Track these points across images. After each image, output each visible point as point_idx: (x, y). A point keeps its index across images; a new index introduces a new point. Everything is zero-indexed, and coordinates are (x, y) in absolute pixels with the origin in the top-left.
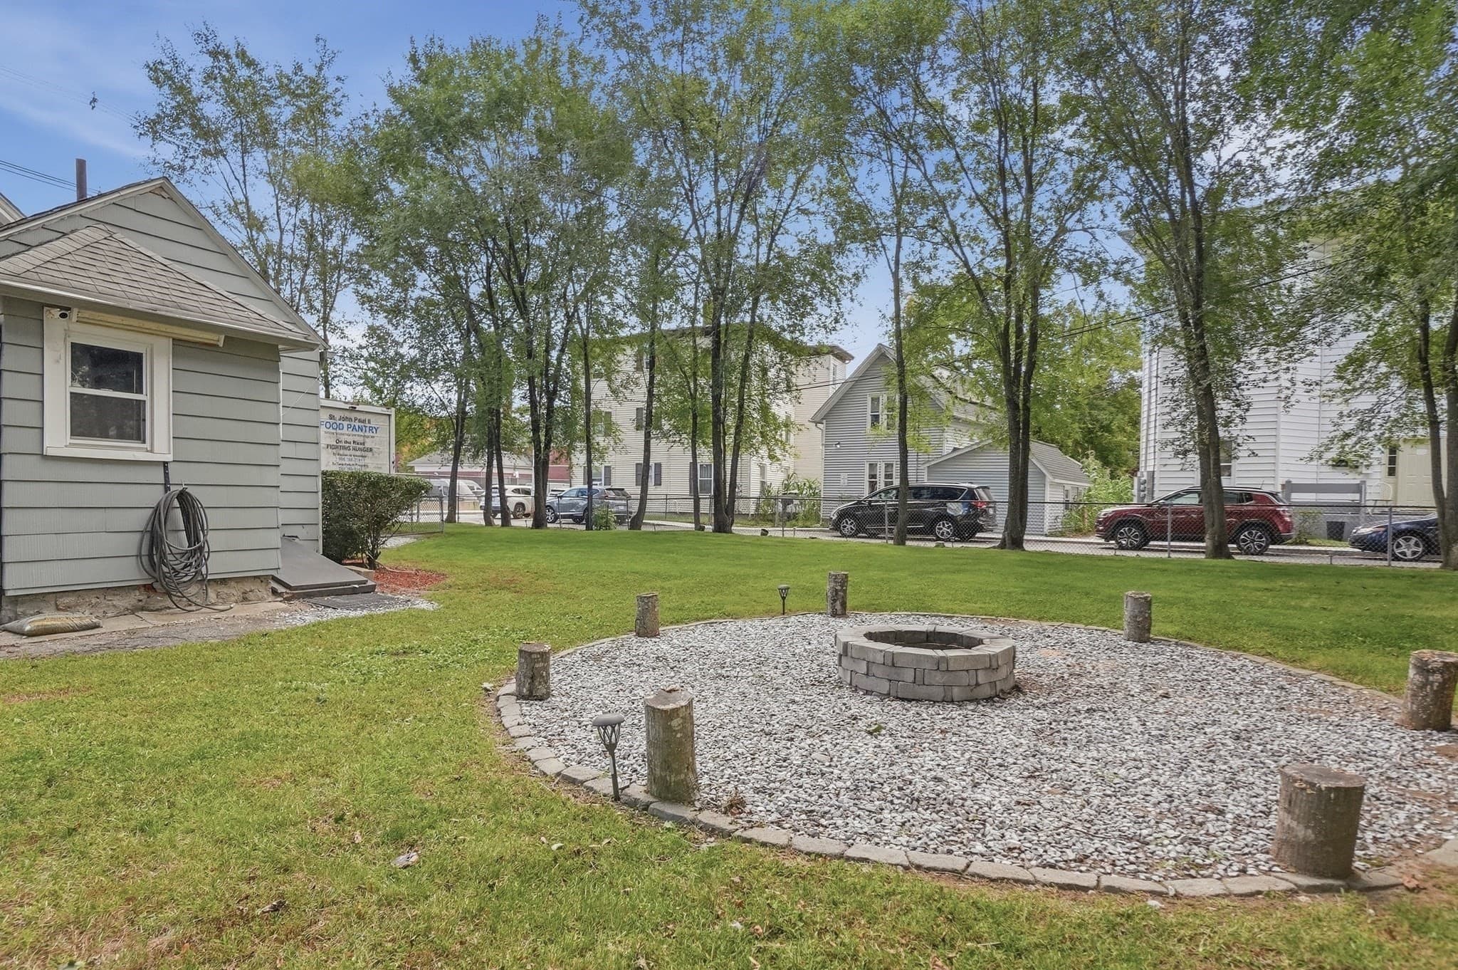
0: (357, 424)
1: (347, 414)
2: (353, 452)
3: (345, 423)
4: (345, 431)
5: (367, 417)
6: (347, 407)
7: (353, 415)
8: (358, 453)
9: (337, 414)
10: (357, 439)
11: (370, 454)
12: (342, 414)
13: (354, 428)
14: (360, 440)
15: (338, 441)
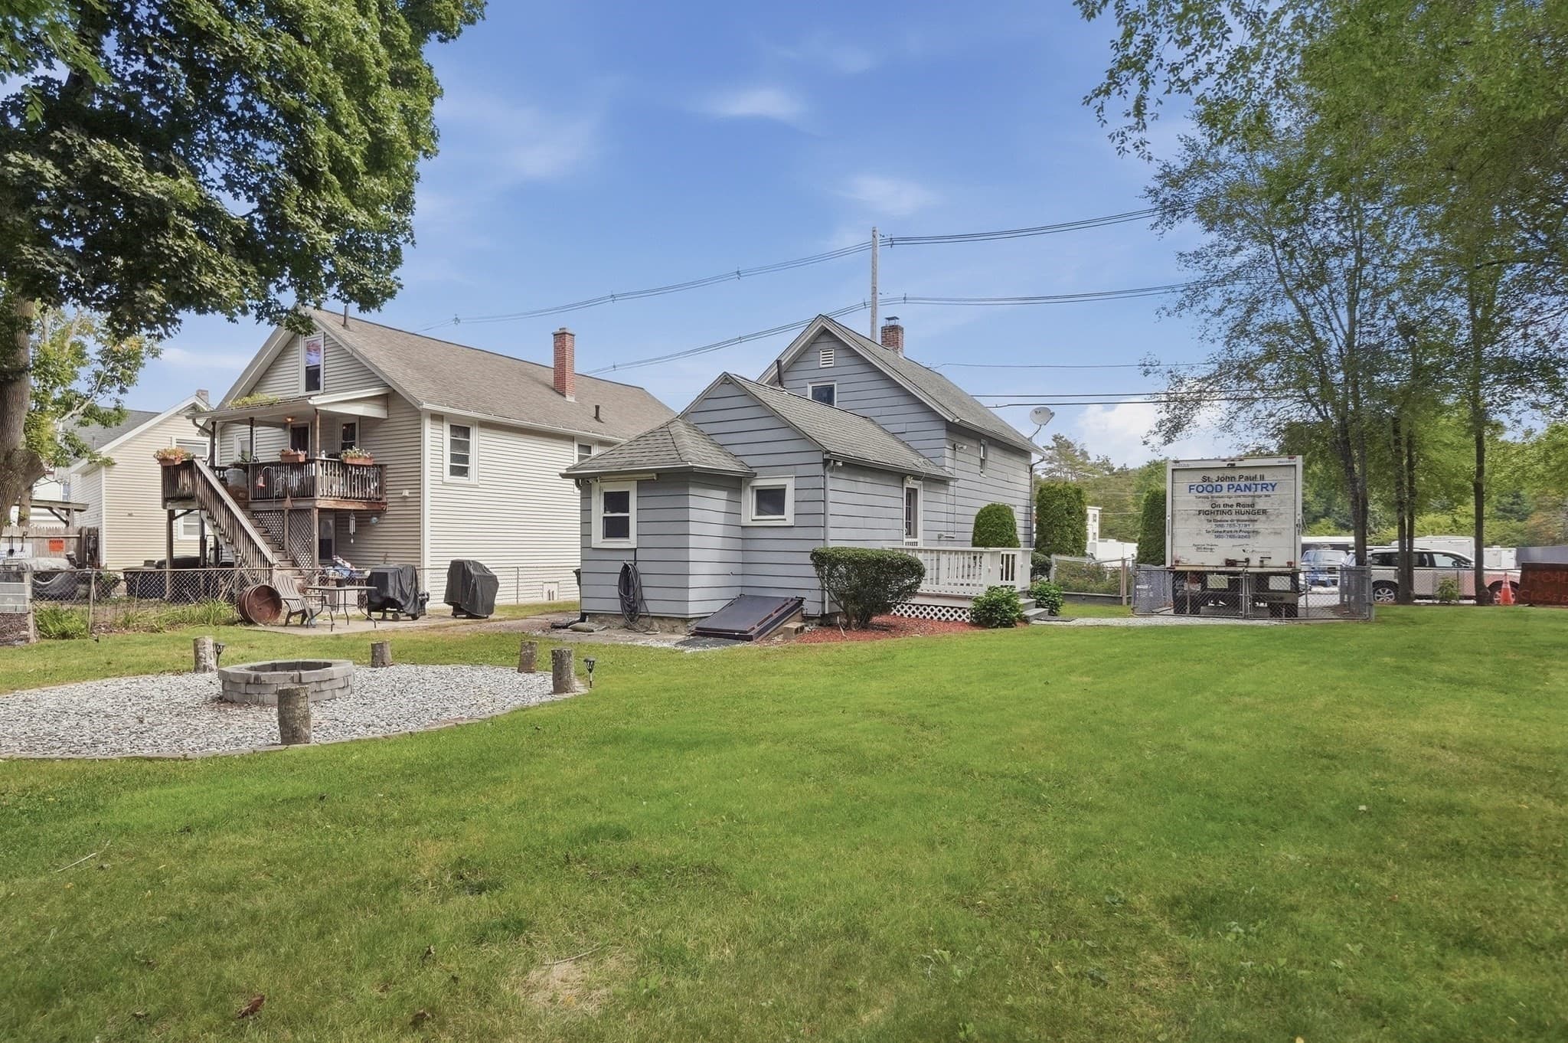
0: (1242, 483)
1: (1229, 473)
2: (1234, 517)
3: (1225, 484)
4: (1225, 492)
5: (1258, 473)
6: (1225, 464)
7: (1236, 474)
8: (1245, 517)
9: (1214, 475)
10: (1241, 500)
11: (1262, 518)
12: (1220, 474)
13: (1239, 488)
14: (1249, 501)
15: (1214, 505)
